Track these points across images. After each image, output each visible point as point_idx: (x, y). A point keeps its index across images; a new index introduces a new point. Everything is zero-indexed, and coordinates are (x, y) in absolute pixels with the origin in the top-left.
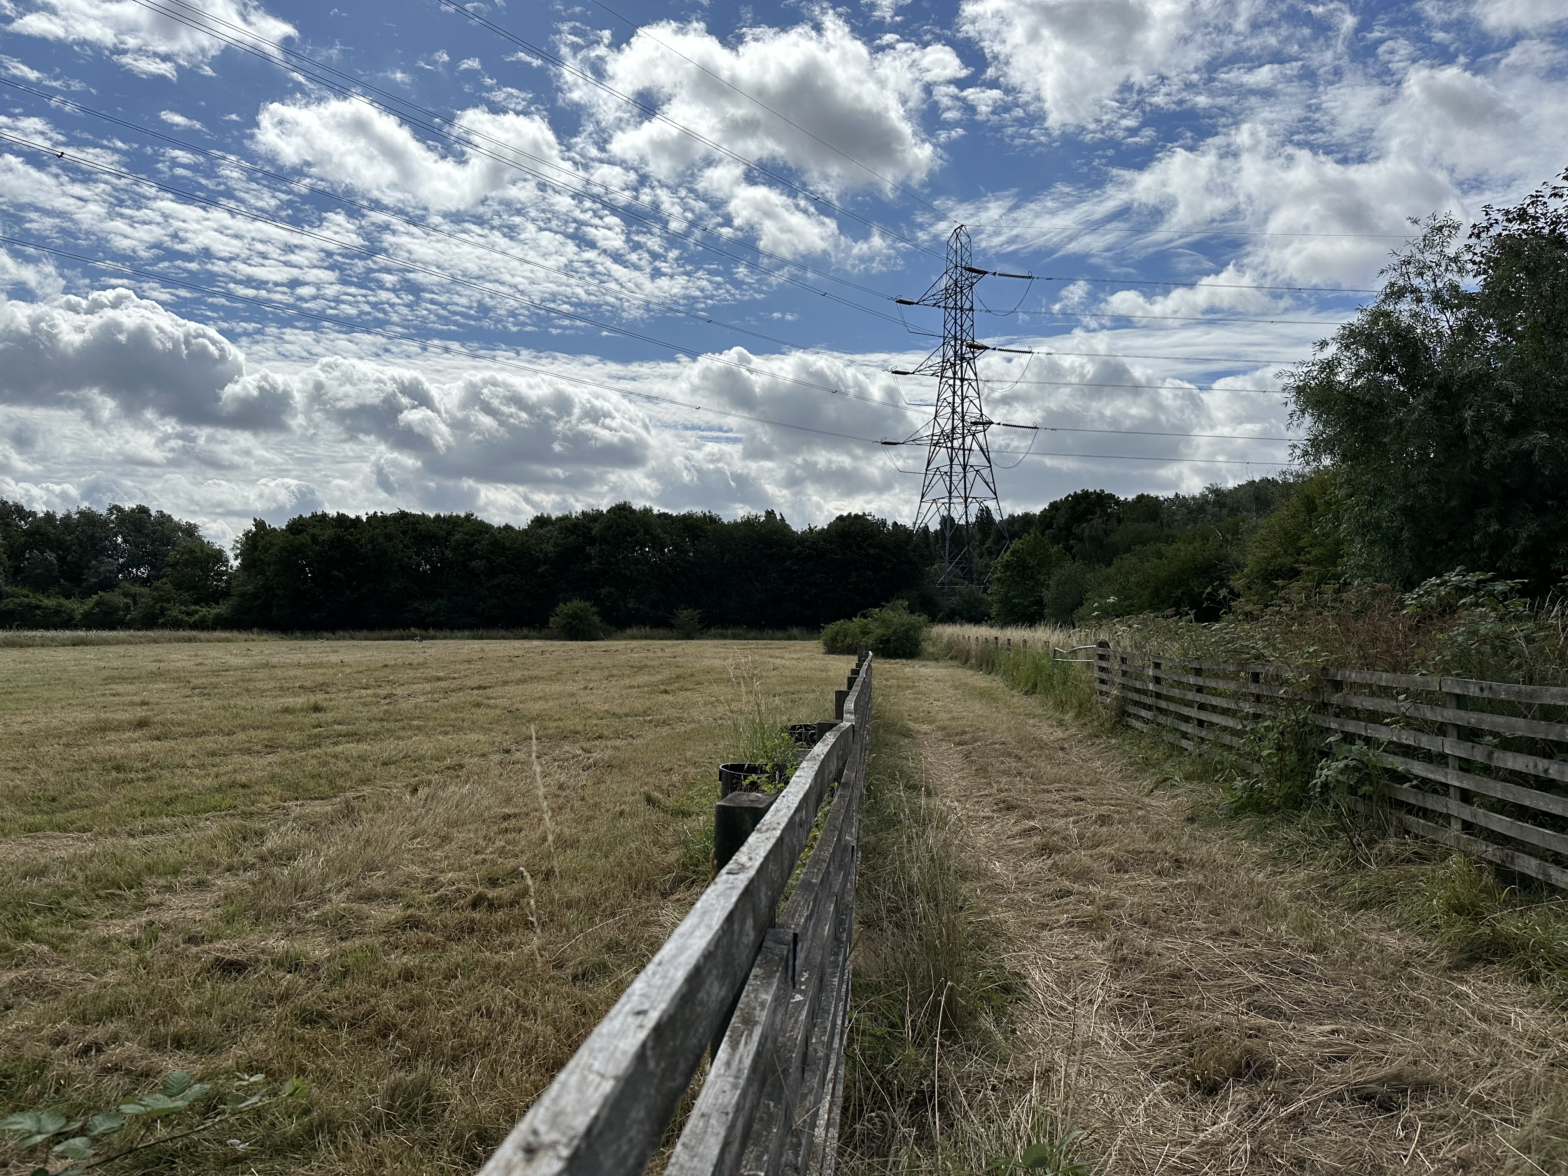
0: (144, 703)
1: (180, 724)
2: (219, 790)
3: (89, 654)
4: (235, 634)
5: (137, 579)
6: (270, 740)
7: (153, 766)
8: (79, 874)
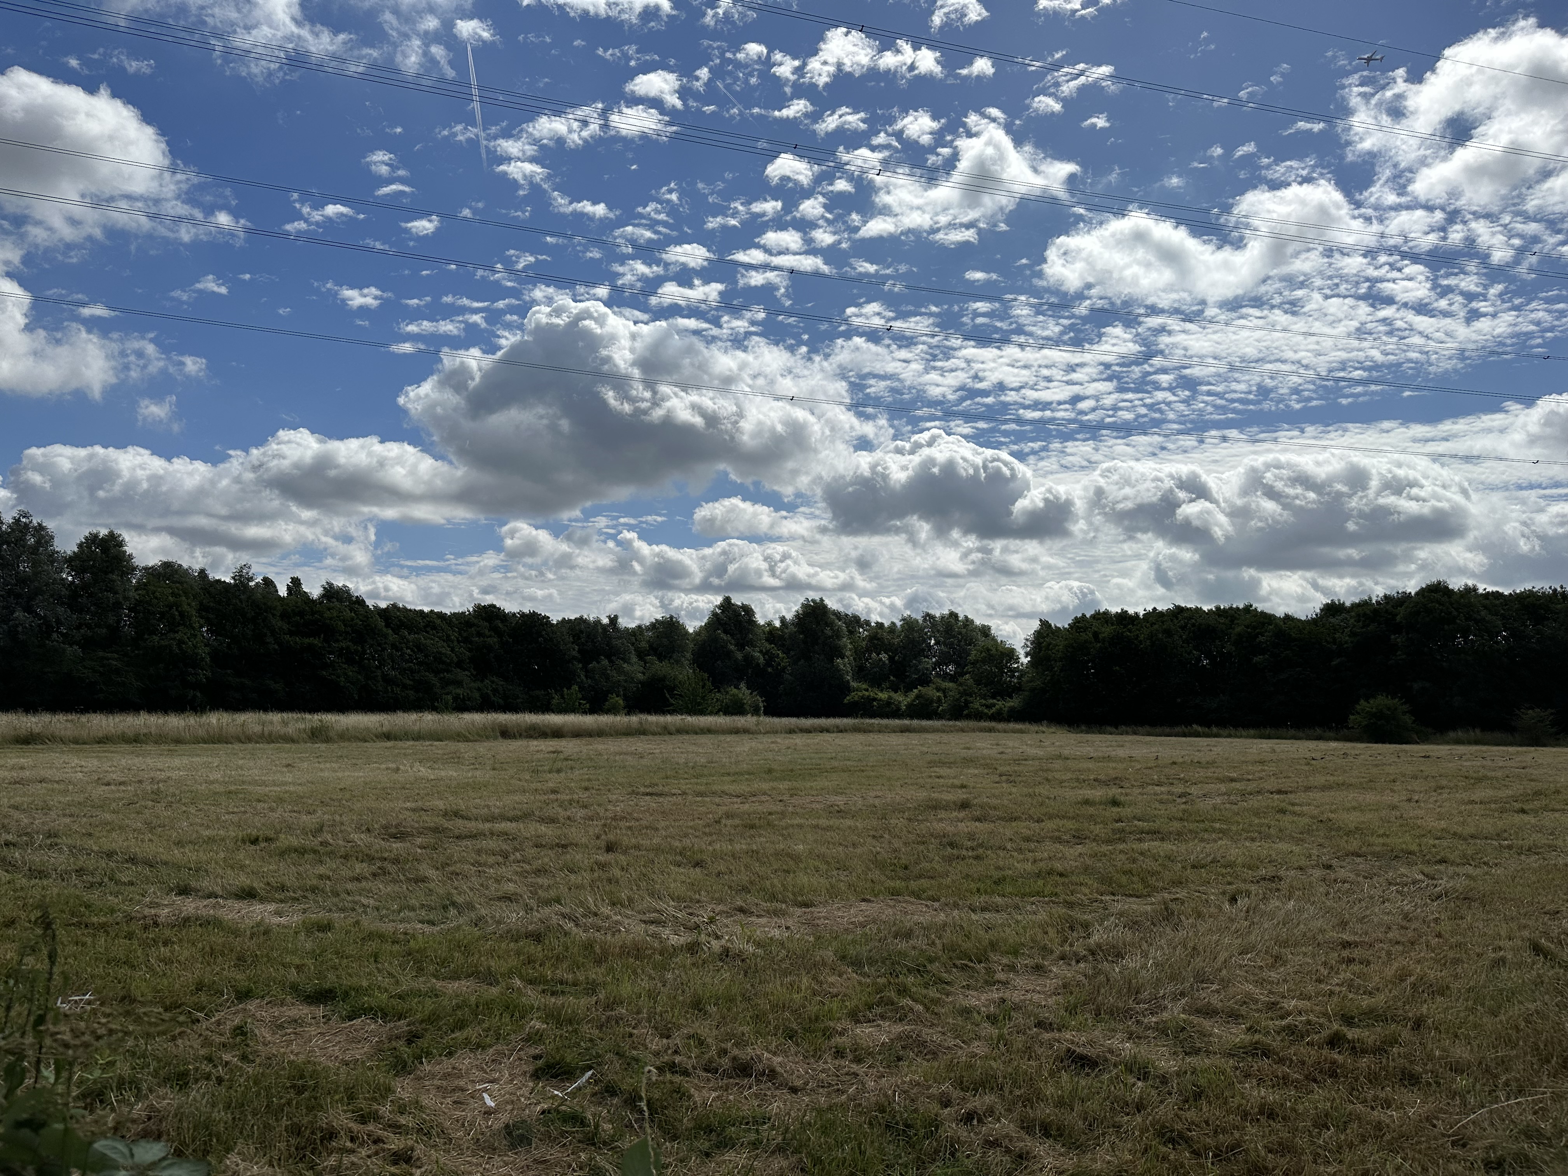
0: (963, 786)
1: (995, 808)
2: (1039, 875)
3: (914, 739)
4: (1026, 726)
5: (945, 676)
6: (1077, 830)
7: (981, 845)
8: (937, 941)
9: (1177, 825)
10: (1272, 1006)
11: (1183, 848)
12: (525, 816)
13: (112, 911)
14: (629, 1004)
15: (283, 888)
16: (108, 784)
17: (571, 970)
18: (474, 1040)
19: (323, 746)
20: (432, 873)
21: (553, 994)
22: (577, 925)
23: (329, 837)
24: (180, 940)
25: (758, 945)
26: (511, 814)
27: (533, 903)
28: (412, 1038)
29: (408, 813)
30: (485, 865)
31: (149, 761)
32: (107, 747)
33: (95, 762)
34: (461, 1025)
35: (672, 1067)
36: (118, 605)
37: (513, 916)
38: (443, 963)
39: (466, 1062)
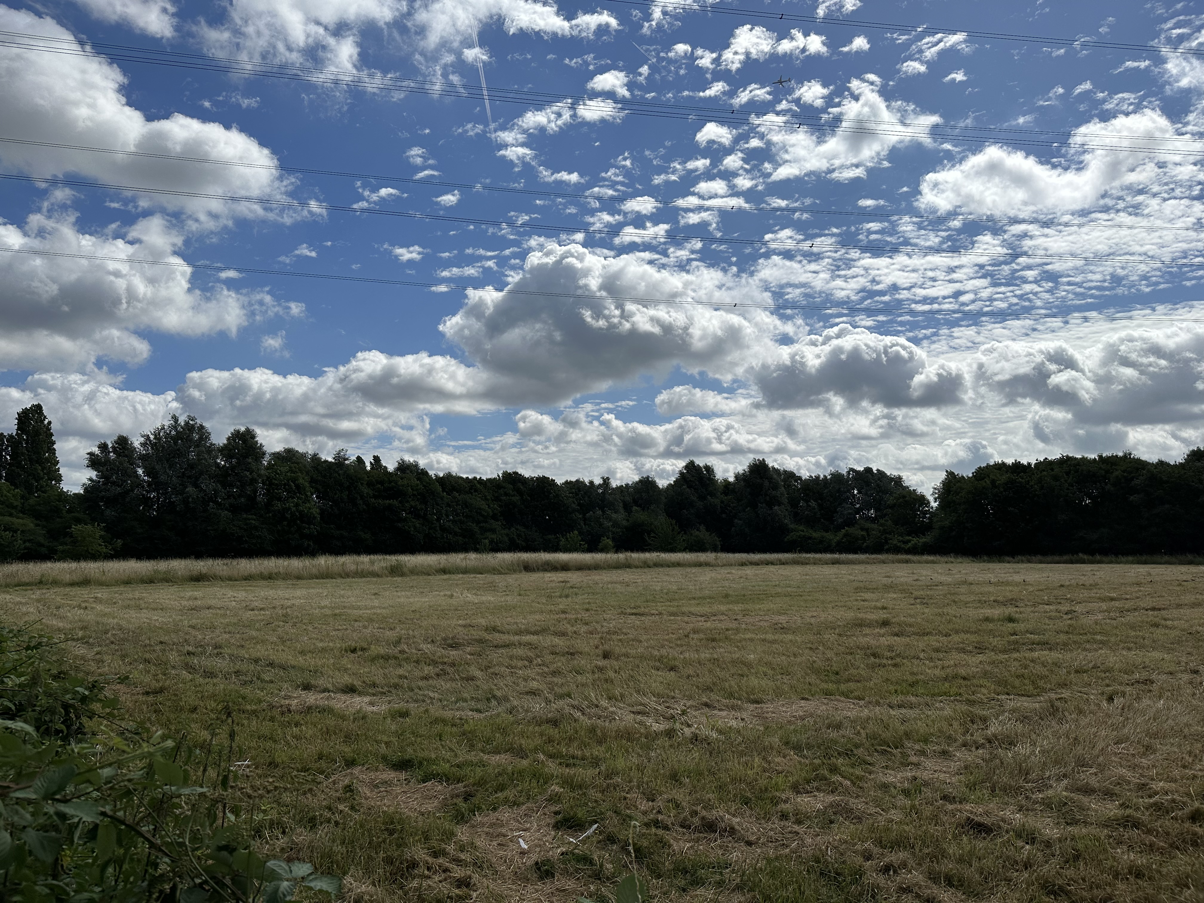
0: (884, 608)
1: (911, 626)
2: (946, 679)
3: (843, 570)
4: (938, 558)
5: (869, 518)
6: (978, 642)
7: (898, 655)
8: (862, 731)
9: (1063, 637)
10: (1142, 787)
11: (1068, 656)
12: (543, 631)
13: (260, 701)
14: (623, 775)
15: (374, 685)
16: (253, 610)
17: (579, 748)
18: (511, 799)
19: (399, 579)
20: (478, 673)
21: (567, 766)
22: (583, 714)
23: (405, 647)
24: (307, 723)
25: (720, 732)
26: (533, 629)
27: (551, 697)
28: (467, 796)
29: (460, 629)
30: (516, 667)
31: (280, 592)
32: (251, 583)
33: (244, 594)
34: (501, 788)
35: (656, 823)
36: (253, 481)
37: (537, 707)
38: (488, 741)
39: (506, 815)
